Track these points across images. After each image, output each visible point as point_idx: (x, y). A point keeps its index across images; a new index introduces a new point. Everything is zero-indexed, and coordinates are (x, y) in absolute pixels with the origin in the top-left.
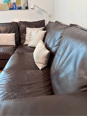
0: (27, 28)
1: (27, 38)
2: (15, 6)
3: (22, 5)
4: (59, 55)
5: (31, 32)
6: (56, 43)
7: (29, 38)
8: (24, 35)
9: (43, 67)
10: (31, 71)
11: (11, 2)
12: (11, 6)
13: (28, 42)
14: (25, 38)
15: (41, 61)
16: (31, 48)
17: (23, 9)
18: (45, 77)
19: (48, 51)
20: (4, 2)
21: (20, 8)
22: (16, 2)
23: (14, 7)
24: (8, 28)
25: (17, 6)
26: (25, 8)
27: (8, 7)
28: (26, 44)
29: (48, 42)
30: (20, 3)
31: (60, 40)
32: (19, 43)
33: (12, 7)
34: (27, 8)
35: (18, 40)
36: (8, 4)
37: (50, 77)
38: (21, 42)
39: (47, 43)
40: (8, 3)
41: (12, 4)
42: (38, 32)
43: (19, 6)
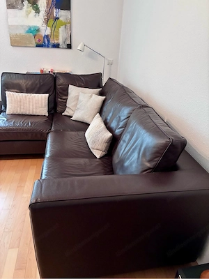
0: (71, 87)
1: (70, 103)
2: (49, 41)
3: (60, 41)
4: (124, 141)
5: (78, 96)
6: (121, 124)
7: (73, 104)
8: (64, 97)
9: (102, 155)
10: (84, 159)
11: (40, 33)
12: (39, 40)
13: (72, 112)
14: (66, 102)
15: (100, 147)
16: (79, 123)
17: (63, 48)
18: (106, 167)
19: (110, 135)
20: (28, 32)
21: (57, 46)
22: (49, 34)
23: (47, 42)
24: (37, 84)
25: (52, 42)
26: (65, 46)
27: (34, 41)
28: (68, 114)
29: (109, 118)
30: (57, 36)
31: (127, 121)
32: (53, 112)
33: (41, 42)
34: (69, 46)
35: (52, 105)
36: (35, 36)
37: (112, 168)
38: (58, 109)
39: (108, 121)
40: (35, 33)
41: (41, 36)
42: (91, 96)
43: (56, 42)
